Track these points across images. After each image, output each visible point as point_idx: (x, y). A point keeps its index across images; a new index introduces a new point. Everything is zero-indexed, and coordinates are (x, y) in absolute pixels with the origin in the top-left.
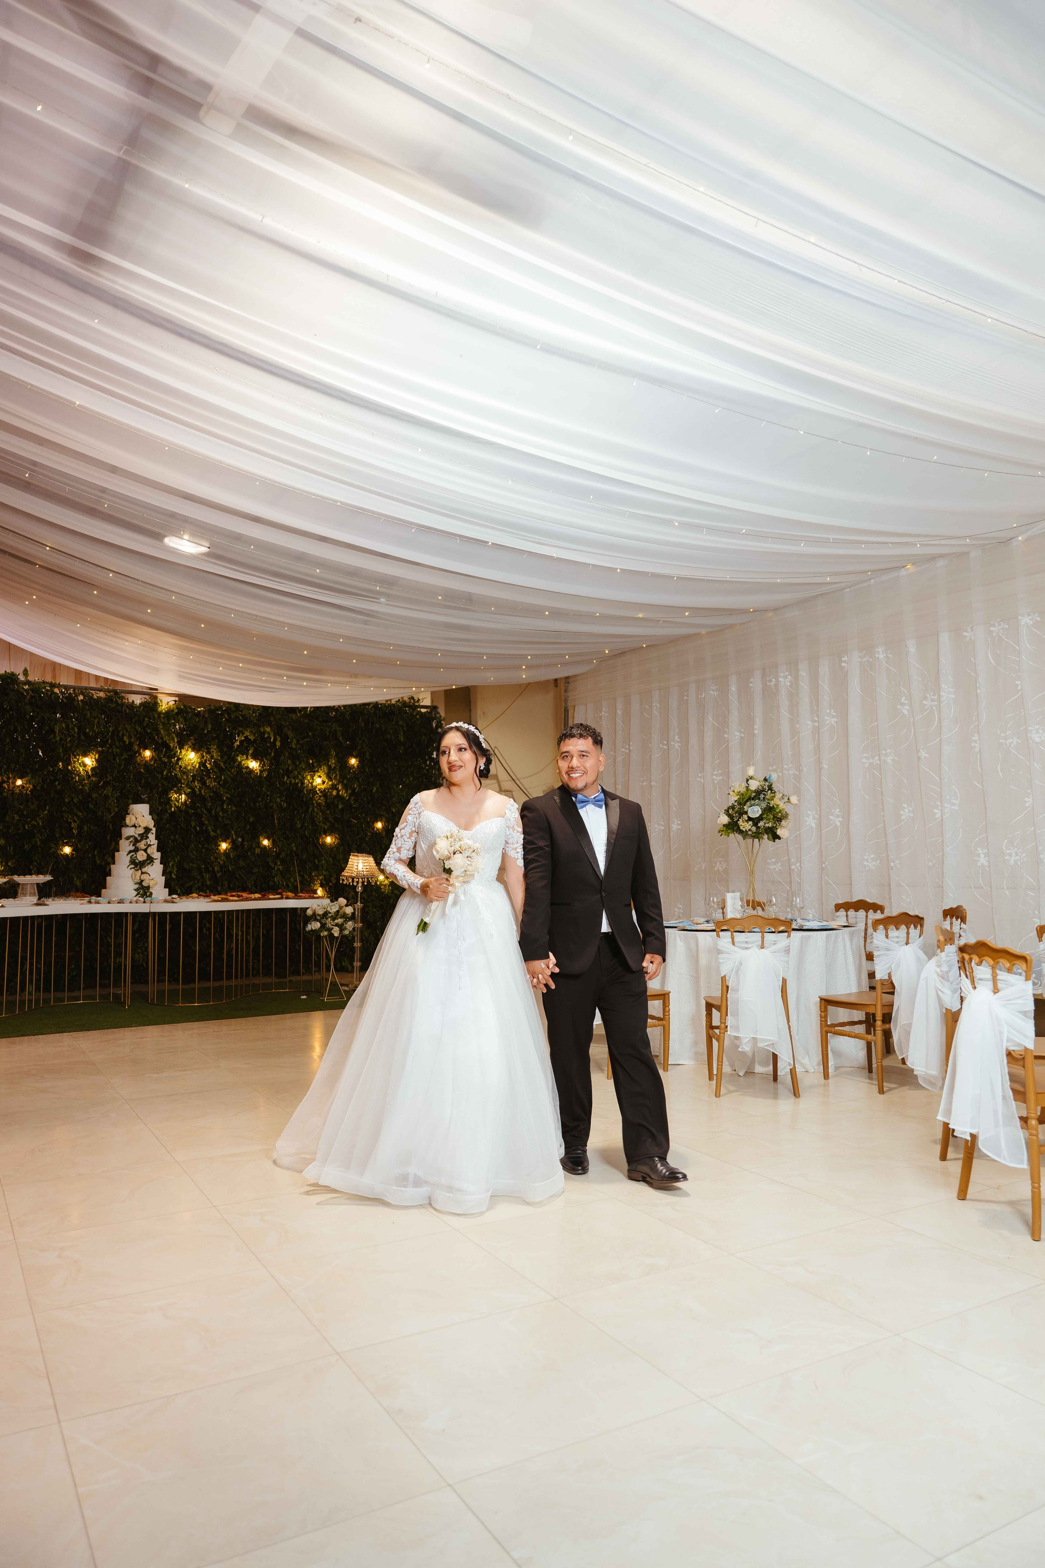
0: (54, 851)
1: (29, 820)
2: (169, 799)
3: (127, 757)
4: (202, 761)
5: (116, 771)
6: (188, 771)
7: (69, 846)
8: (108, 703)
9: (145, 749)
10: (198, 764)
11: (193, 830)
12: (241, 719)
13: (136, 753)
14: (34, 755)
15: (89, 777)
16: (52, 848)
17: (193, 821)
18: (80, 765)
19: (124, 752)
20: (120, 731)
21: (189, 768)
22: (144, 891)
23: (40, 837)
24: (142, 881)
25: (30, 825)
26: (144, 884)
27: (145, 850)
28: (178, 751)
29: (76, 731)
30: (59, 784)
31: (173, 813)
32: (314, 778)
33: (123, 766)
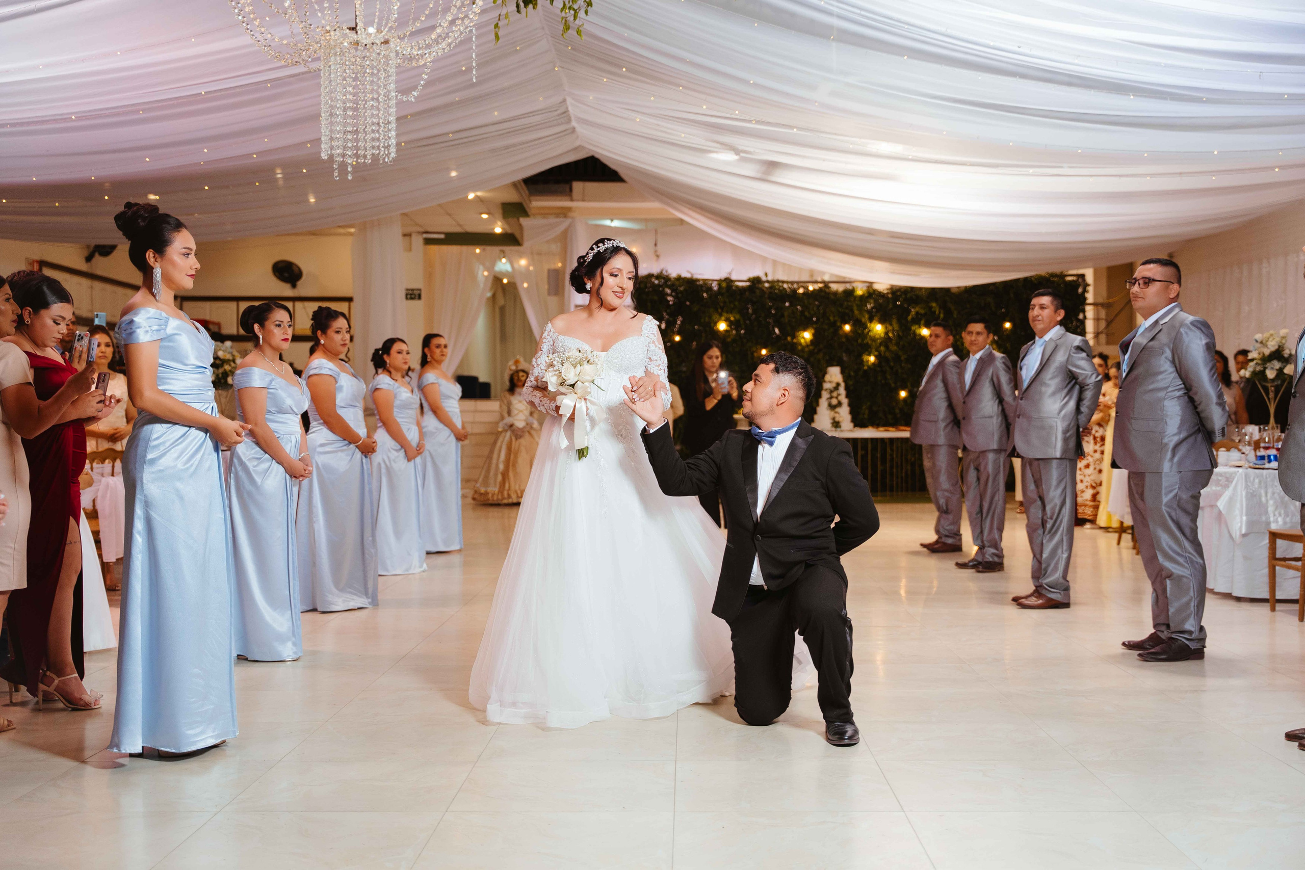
2: (862, 361)
3: (832, 331)
4: (886, 331)
5: (826, 341)
6: (876, 339)
8: (819, 292)
9: (846, 323)
10: (883, 334)
11: (880, 383)
12: (915, 299)
13: (839, 327)
14: (773, 332)
15: (807, 346)
17: (880, 377)
18: (802, 338)
19: (831, 327)
20: (827, 312)
22: (836, 424)
24: (835, 418)
26: (838, 419)
27: (837, 398)
28: (868, 324)
29: (799, 314)
31: (865, 371)
33: (830, 337)
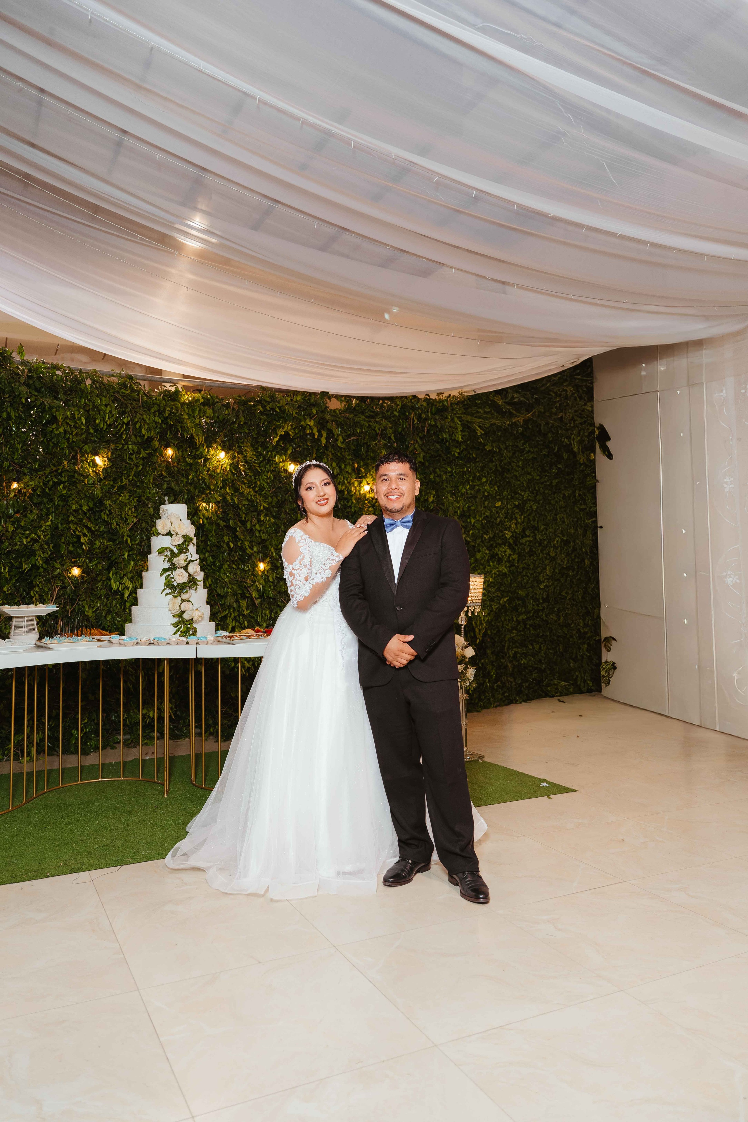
0: (59, 573)
1: (27, 532)
2: (197, 509)
3: (145, 455)
4: (233, 463)
5: (133, 473)
6: (218, 474)
7: (79, 566)
8: (121, 389)
9: (167, 446)
10: (229, 467)
11: (225, 546)
12: (278, 411)
13: (156, 450)
14: (33, 451)
15: (100, 480)
16: (58, 568)
17: (226, 536)
18: (89, 465)
19: (142, 450)
20: (137, 422)
21: (218, 471)
22: (185, 627)
23: (42, 556)
24: (183, 612)
25: (29, 540)
26: (186, 616)
27: (185, 568)
28: (205, 450)
29: (84, 422)
30: (64, 488)
31: (201, 526)
32: (362, 485)
33: (141, 467)
